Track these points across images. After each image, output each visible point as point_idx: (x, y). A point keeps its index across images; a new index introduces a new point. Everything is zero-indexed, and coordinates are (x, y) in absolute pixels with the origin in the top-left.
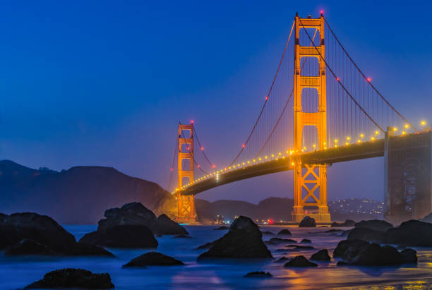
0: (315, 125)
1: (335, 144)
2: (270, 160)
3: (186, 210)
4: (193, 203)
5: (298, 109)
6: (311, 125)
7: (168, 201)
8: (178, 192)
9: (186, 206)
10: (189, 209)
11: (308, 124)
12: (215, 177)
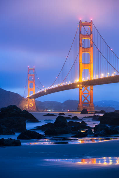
0: (88, 69)
1: (96, 77)
2: (65, 85)
3: (31, 105)
4: (34, 102)
5: (81, 62)
6: (87, 69)
7: (23, 101)
8: (28, 98)
9: (31, 104)
10: (33, 105)
11: (85, 69)
12: (44, 91)
